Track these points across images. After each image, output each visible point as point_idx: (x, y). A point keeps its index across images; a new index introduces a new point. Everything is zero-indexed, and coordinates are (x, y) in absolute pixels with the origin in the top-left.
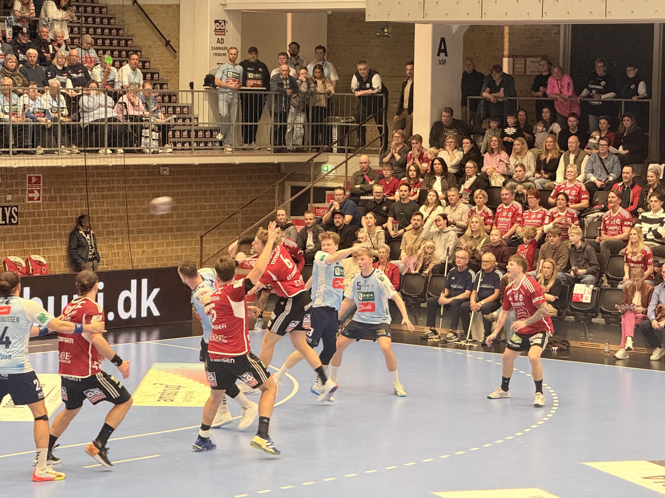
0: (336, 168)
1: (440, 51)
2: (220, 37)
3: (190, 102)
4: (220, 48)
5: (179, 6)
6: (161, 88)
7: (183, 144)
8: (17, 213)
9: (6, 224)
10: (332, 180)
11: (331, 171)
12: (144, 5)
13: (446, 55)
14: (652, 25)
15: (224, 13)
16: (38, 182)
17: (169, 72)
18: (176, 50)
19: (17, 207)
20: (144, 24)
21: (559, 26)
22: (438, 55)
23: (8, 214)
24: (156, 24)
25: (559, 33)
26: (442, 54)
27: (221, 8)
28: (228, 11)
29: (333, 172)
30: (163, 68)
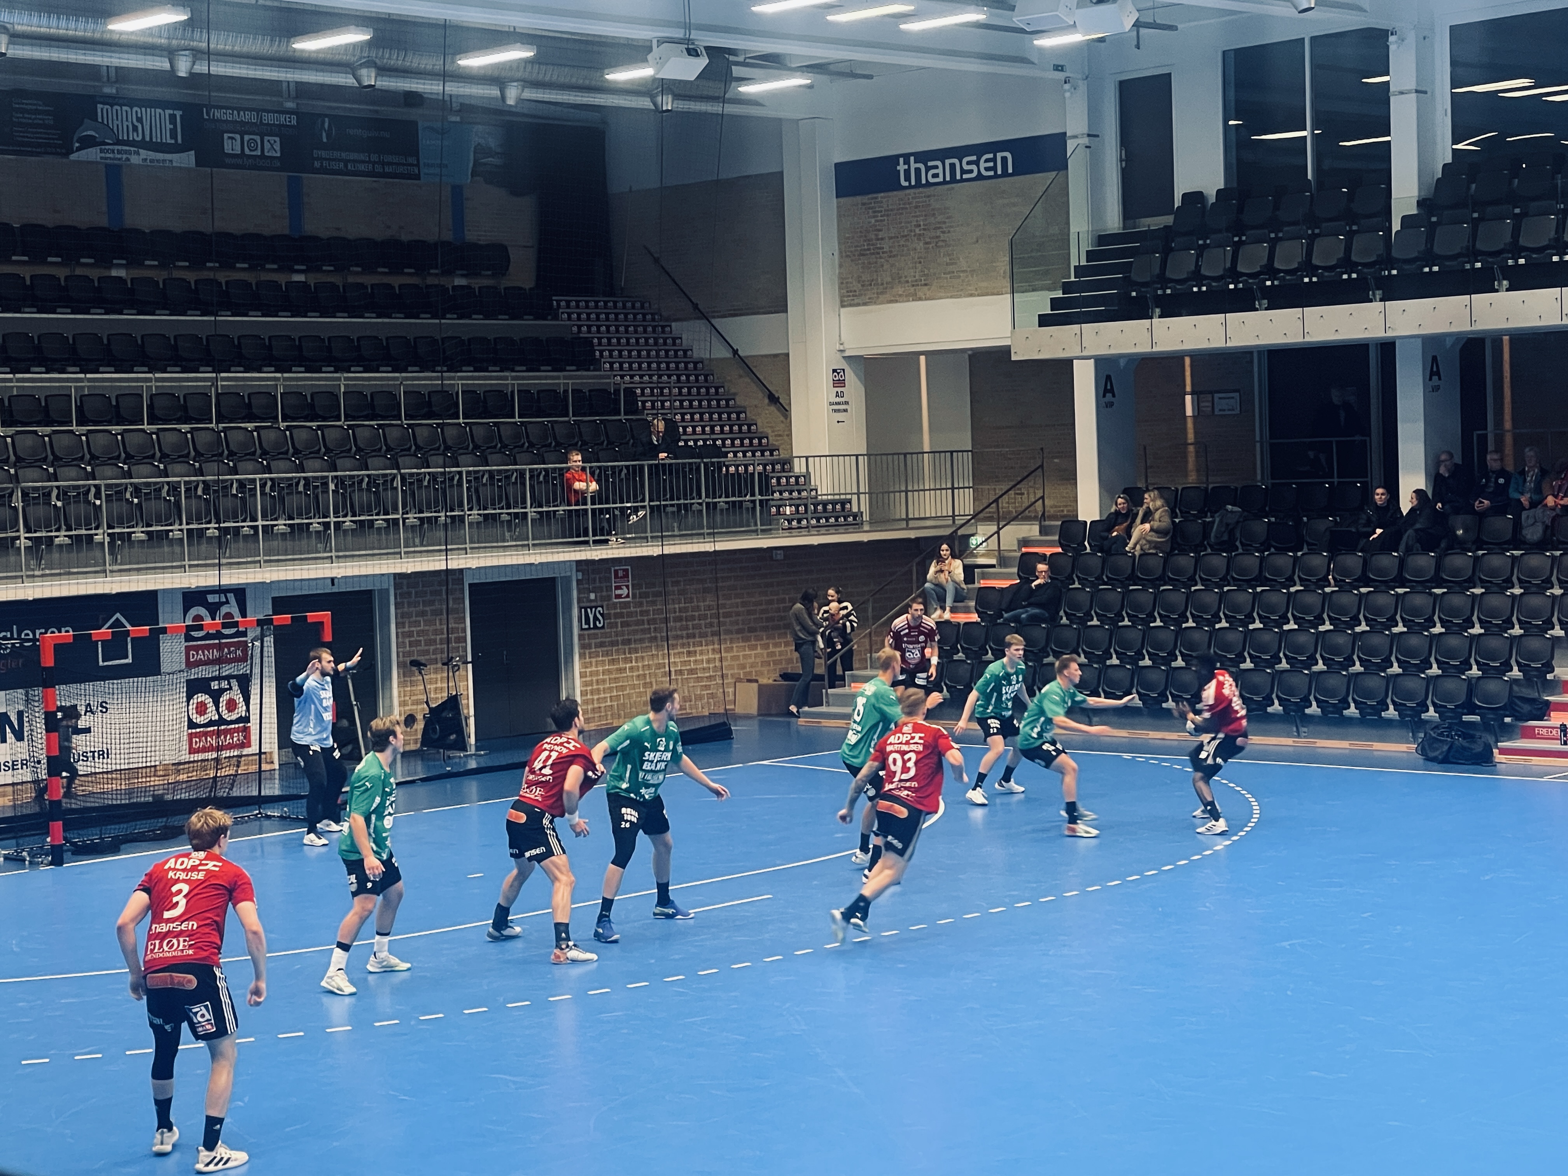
0: (986, 540)
1: (1106, 391)
2: (839, 390)
3: (804, 470)
4: (839, 403)
5: (788, 355)
6: (772, 455)
7: (799, 521)
8: (602, 615)
9: (589, 628)
10: (983, 555)
11: (981, 544)
12: (747, 357)
13: (1114, 396)
14: (1368, 345)
15: (843, 360)
16: (626, 576)
17: (780, 436)
18: (787, 408)
19: (602, 607)
20: (747, 380)
21: (1251, 353)
22: (1104, 396)
23: (591, 617)
24: (761, 378)
25: (1252, 362)
26: (1109, 395)
27: (839, 355)
28: (849, 359)
29: (984, 544)
30: (773, 432)
